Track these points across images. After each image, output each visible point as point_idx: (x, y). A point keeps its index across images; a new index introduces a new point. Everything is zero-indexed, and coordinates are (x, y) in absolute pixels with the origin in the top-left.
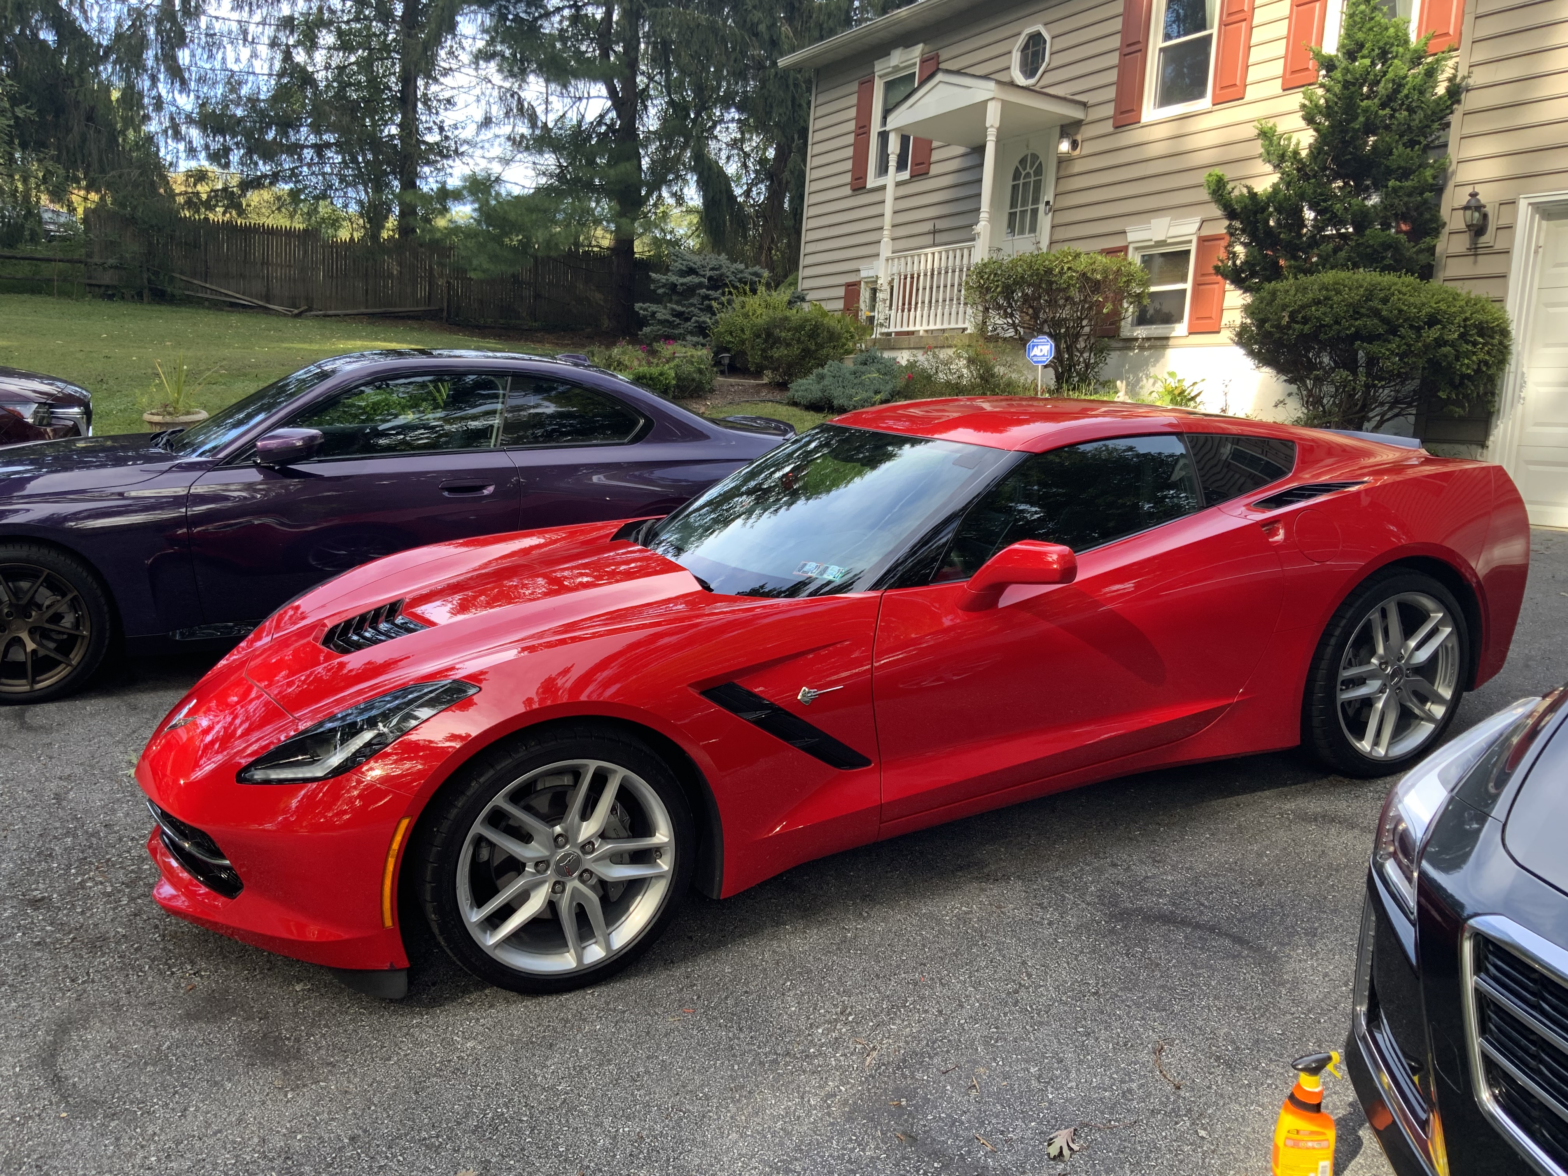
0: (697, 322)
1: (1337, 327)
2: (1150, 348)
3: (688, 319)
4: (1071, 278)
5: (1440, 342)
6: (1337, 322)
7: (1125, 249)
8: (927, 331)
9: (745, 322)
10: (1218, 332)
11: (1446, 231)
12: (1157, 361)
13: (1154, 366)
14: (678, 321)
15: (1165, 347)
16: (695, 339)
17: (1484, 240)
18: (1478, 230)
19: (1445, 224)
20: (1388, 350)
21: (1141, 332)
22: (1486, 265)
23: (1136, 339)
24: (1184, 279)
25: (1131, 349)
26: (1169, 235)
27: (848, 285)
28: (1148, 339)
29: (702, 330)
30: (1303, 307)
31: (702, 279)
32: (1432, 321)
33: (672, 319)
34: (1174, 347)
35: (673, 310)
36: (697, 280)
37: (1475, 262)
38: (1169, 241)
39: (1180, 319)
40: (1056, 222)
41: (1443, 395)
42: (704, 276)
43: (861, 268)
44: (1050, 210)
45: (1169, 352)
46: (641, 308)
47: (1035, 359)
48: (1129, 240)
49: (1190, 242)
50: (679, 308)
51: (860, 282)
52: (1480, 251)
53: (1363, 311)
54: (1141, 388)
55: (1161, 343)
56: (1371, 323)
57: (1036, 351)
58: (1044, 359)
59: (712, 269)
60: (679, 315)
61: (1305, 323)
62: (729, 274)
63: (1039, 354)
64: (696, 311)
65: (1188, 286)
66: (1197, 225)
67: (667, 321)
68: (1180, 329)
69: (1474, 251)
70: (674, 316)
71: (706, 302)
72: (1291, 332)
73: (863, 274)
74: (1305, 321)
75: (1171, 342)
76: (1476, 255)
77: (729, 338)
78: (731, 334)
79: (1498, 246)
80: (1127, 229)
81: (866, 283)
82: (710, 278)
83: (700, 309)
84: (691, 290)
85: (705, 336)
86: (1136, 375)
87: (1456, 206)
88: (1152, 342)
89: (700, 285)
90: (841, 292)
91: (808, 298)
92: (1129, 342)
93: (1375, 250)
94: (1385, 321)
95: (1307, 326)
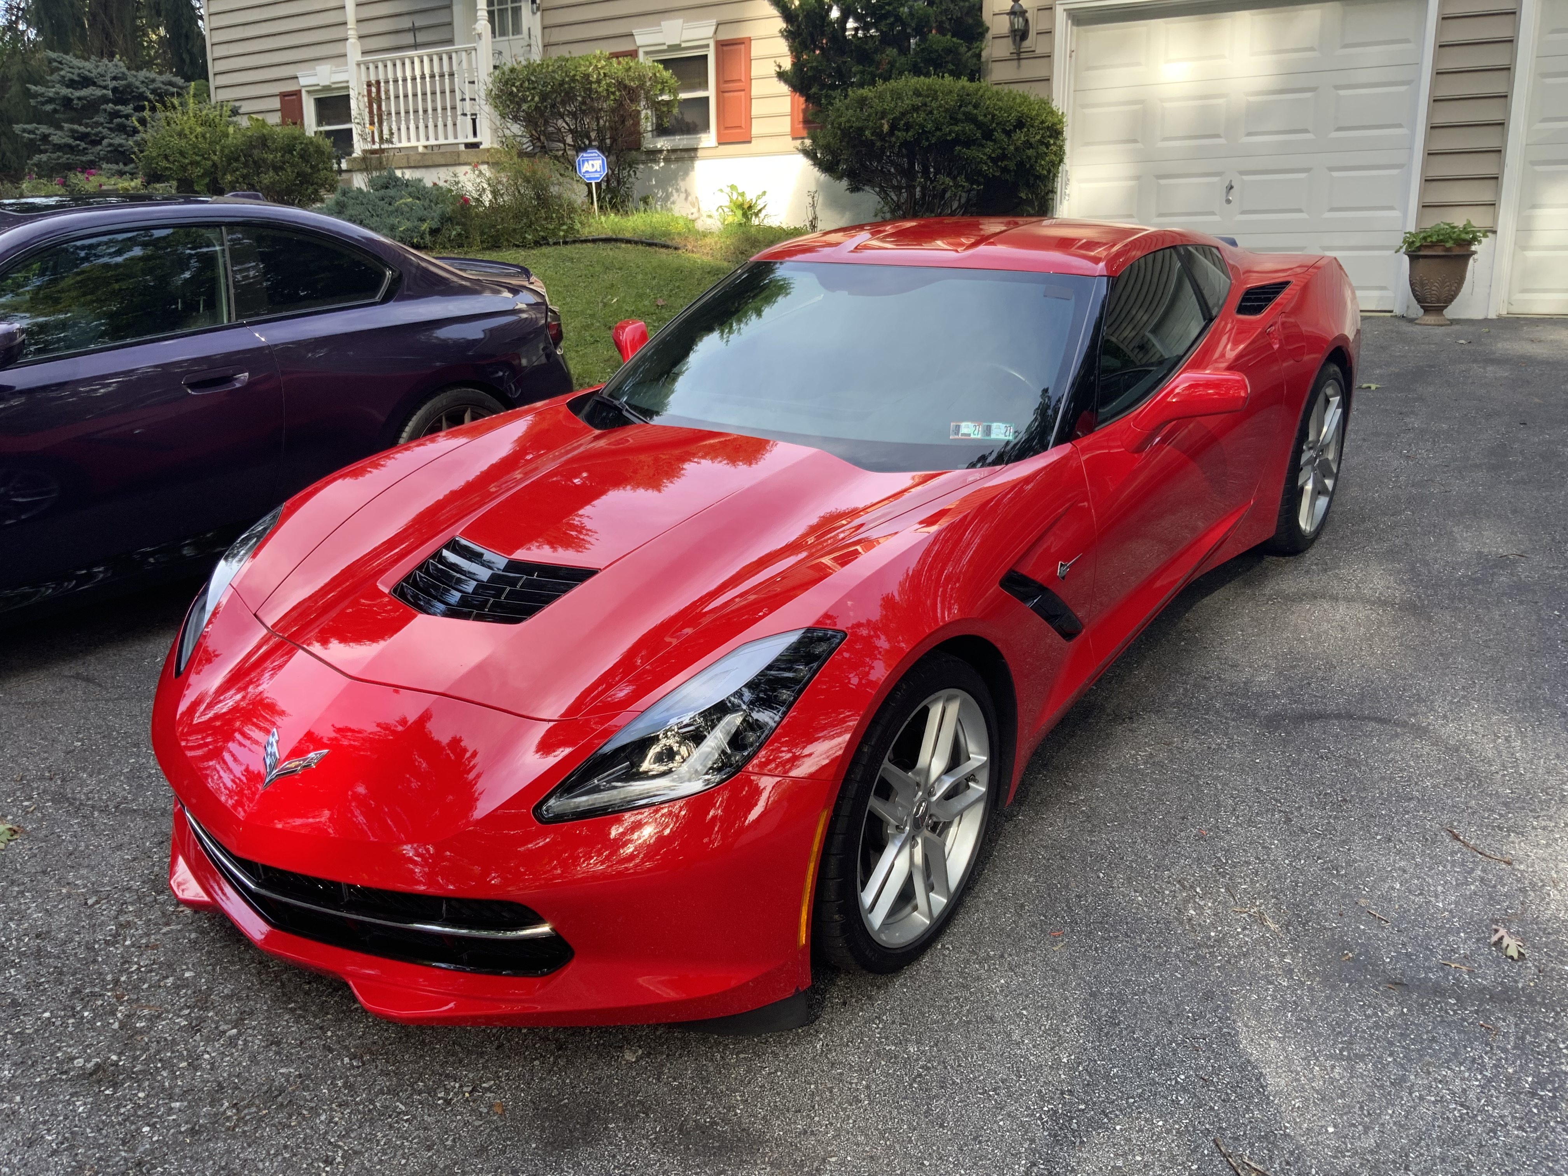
0: (110, 145)
1: (938, 133)
2: (677, 160)
3: (99, 143)
4: (609, 85)
5: (1028, 145)
6: (938, 129)
7: (633, 54)
8: (426, 147)
9: (183, 143)
10: (750, 142)
11: (989, 35)
12: (686, 173)
13: (684, 180)
14: (83, 145)
15: (693, 159)
16: (114, 167)
17: (1027, 44)
18: (1020, 35)
19: (988, 29)
20: (984, 154)
21: (663, 143)
22: (1030, 69)
23: (661, 151)
24: (704, 85)
25: (656, 161)
26: (683, 38)
27: (283, 95)
28: (674, 151)
29: (120, 156)
30: (903, 114)
31: (105, 91)
32: (1020, 124)
33: (70, 141)
34: (705, 158)
35: (73, 131)
36: (99, 92)
37: (1019, 66)
38: (683, 45)
39: (706, 127)
40: (547, 22)
41: (1023, 195)
42: (105, 88)
43: (298, 74)
44: (538, 9)
45: (698, 164)
46: (24, 131)
47: (587, 176)
48: (638, 43)
49: (707, 46)
50: (82, 129)
51: (300, 91)
52: (1023, 55)
53: (960, 116)
54: (673, 203)
55: (690, 154)
56: (969, 127)
57: (587, 167)
58: (597, 175)
59: (114, 78)
60: (83, 137)
61: (907, 130)
62: (138, 83)
63: (590, 169)
64: (105, 132)
65: (711, 93)
66: (714, 28)
67: (69, 146)
68: (708, 139)
69: (1018, 56)
70: (76, 139)
71: (117, 120)
72: (893, 139)
73: (303, 81)
74: (908, 127)
75: (700, 153)
76: (1019, 59)
77: (164, 163)
78: (166, 157)
79: (1039, 51)
80: (634, 32)
81: (308, 92)
82: (115, 90)
83: (110, 129)
84: (92, 107)
85: (128, 161)
86: (665, 190)
87: (997, 11)
88: (679, 153)
89: (105, 100)
90: (276, 103)
91: (241, 111)
92: (653, 154)
93: (940, 55)
94: (979, 125)
95: (910, 134)
